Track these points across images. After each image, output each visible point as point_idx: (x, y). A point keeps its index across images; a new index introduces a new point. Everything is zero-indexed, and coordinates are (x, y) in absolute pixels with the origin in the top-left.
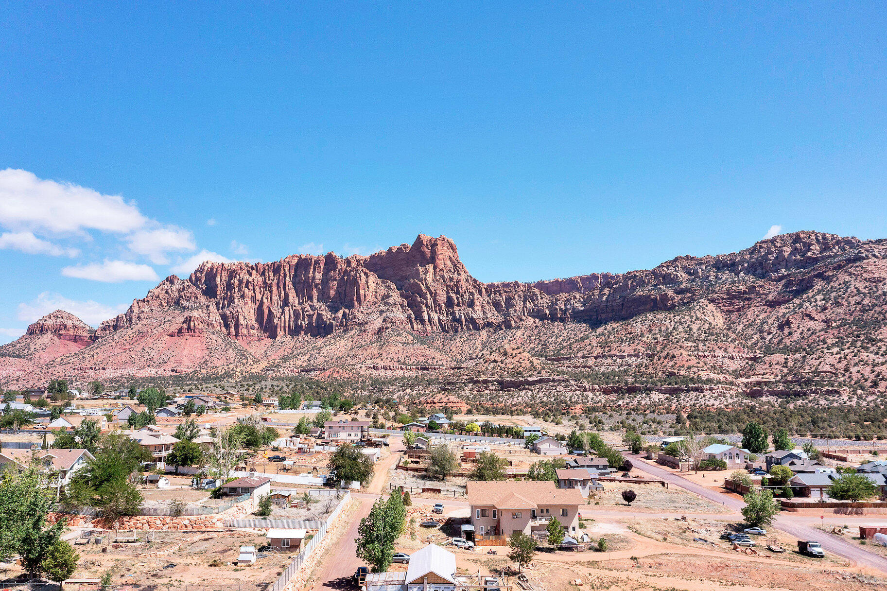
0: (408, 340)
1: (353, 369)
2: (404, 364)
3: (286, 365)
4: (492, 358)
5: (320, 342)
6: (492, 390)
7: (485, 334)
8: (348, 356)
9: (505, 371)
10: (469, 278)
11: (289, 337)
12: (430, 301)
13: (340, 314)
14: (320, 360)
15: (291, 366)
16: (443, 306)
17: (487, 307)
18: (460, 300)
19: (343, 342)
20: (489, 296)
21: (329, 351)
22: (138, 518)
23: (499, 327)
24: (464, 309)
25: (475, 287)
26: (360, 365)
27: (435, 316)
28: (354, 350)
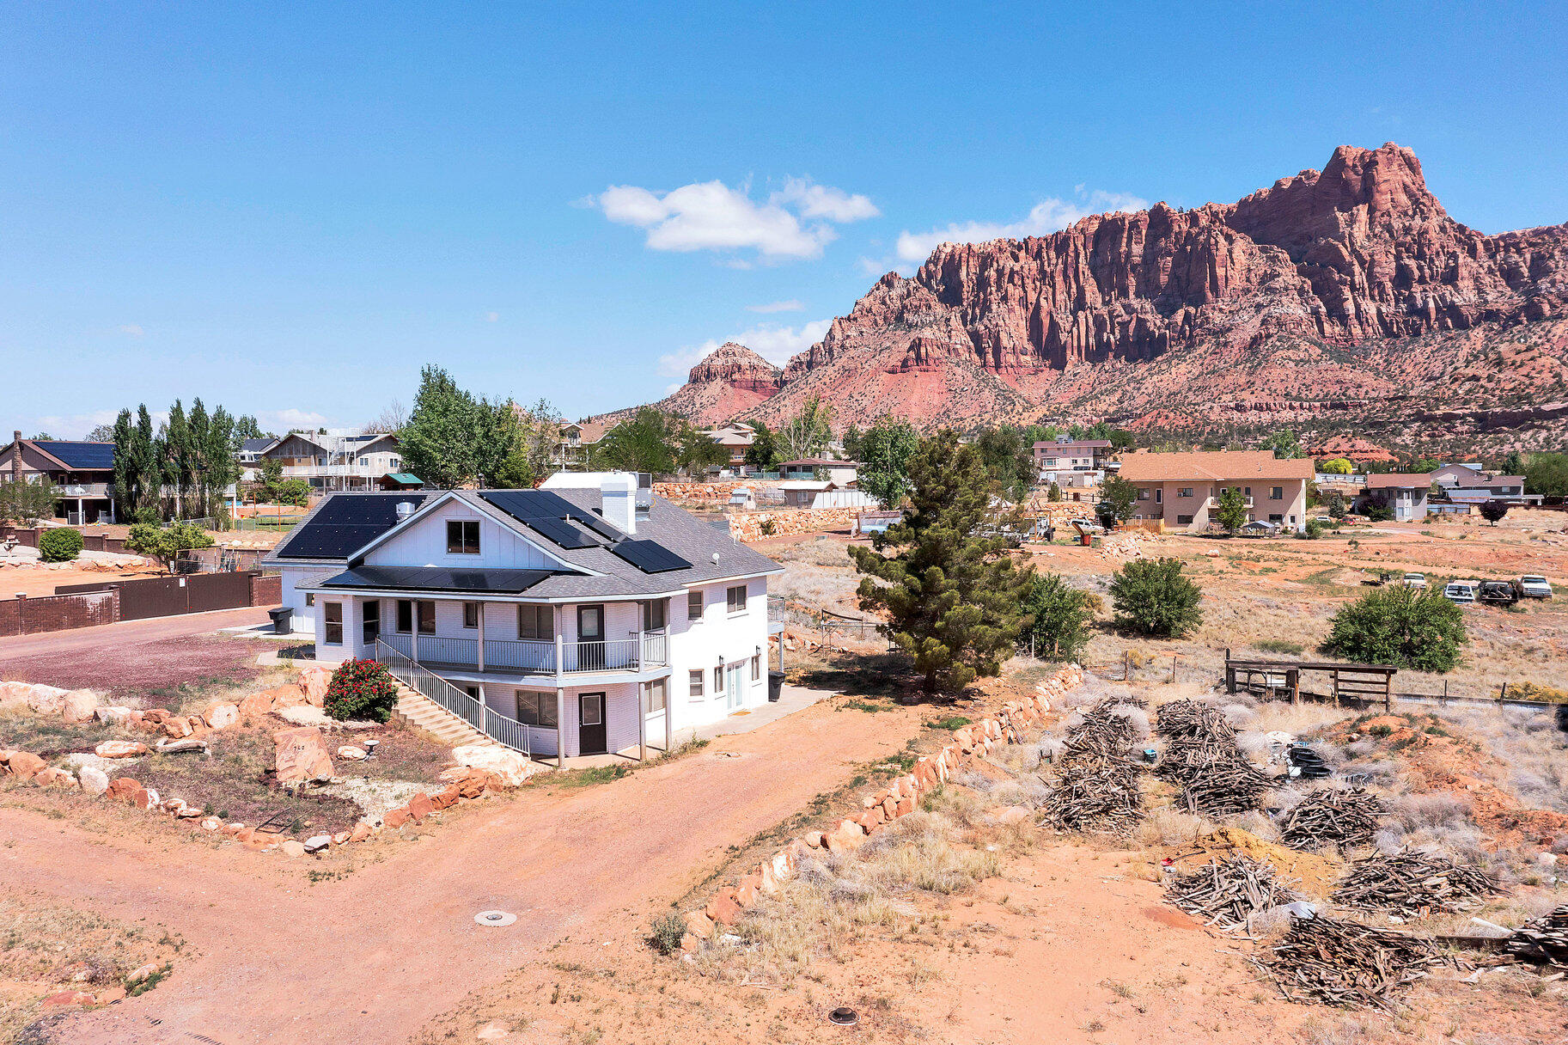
0: (1310, 355)
1: (1196, 411)
2: (1298, 398)
3: (1079, 412)
4: (1469, 372)
5: (1142, 369)
6: (1462, 433)
7: (1481, 335)
8: (1190, 389)
9: (1494, 396)
10: (1447, 224)
11: (1088, 365)
12: (1360, 277)
13: (1179, 316)
14: (1140, 400)
15: (1087, 413)
16: (1389, 285)
17: (1487, 280)
18: (1427, 271)
19: (1183, 367)
20: (1492, 257)
21: (1158, 384)
23: (1514, 319)
24: (1435, 289)
25: (1459, 241)
26: (1208, 405)
27: (1370, 308)
28: (1201, 378)
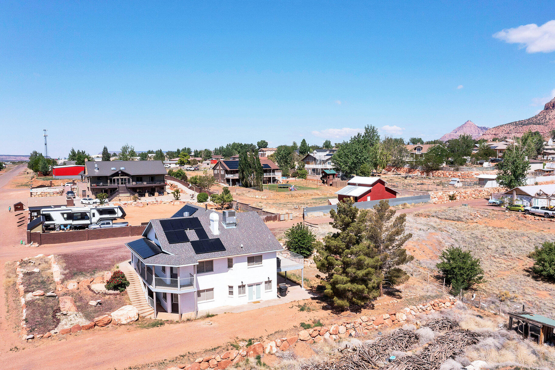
22: (439, 171)
